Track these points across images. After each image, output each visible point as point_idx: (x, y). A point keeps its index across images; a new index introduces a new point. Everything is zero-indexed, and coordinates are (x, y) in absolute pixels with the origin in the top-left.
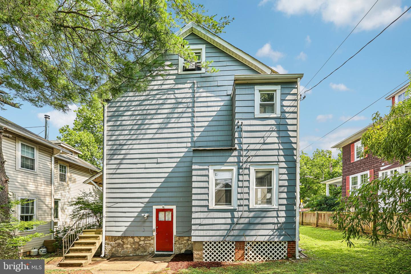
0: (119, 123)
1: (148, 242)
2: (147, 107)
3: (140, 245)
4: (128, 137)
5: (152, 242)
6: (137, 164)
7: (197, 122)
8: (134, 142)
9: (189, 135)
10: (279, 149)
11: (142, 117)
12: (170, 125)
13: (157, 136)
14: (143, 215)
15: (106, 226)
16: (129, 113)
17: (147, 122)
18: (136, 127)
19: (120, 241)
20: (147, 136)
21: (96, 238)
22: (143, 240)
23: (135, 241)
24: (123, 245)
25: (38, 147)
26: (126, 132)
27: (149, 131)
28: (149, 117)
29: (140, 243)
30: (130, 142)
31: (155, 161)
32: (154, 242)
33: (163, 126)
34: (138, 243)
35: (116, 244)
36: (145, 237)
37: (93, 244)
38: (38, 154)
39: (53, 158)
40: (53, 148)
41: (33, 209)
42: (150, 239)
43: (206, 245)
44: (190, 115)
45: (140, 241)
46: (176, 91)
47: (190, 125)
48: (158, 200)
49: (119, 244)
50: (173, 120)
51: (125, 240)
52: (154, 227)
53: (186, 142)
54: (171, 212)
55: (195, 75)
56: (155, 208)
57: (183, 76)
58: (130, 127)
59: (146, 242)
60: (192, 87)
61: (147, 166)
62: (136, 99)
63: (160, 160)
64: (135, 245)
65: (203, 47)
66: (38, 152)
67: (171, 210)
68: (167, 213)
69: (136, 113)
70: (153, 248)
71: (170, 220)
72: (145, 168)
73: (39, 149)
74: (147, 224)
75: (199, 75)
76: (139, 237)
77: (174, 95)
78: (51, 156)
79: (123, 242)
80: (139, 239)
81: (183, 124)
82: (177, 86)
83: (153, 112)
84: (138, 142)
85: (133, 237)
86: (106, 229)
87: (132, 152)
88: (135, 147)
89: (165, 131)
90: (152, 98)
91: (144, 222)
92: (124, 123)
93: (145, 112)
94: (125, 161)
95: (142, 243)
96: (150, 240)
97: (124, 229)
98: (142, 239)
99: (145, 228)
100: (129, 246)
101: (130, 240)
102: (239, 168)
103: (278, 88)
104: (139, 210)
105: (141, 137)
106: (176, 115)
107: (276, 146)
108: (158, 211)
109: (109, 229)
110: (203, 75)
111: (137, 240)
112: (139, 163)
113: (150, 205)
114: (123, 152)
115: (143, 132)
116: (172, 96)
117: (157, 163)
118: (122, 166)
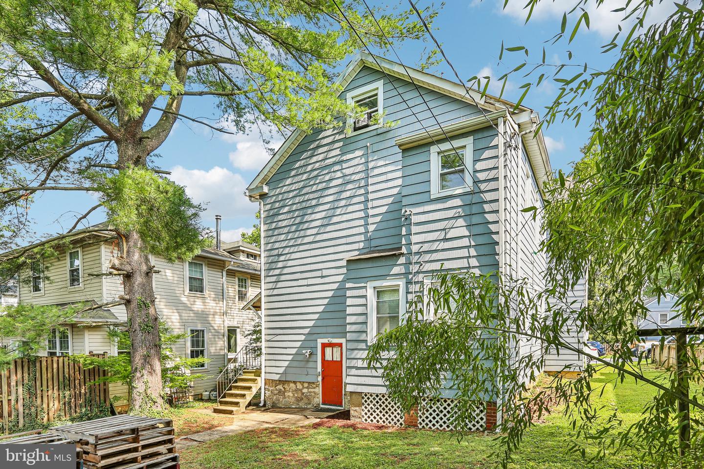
0: (274, 225)
1: (312, 390)
2: (306, 197)
3: (303, 394)
4: (284, 244)
5: (316, 390)
6: (298, 280)
7: (373, 208)
8: (292, 250)
9: (362, 230)
10: (469, 247)
11: (301, 213)
12: (335, 220)
13: (319, 238)
14: (304, 351)
15: (265, 366)
16: (286, 209)
17: (307, 218)
18: (293, 228)
19: (280, 387)
20: (306, 240)
21: (254, 380)
22: (307, 388)
23: (298, 387)
24: (284, 392)
25: (207, 262)
26: (283, 237)
27: (309, 232)
28: (309, 211)
29: (304, 391)
30: (287, 250)
31: (319, 274)
32: (319, 390)
33: (326, 222)
34: (301, 390)
35: (276, 390)
36: (309, 383)
37: (249, 388)
38: (207, 271)
39: (224, 273)
40: (224, 261)
41: (203, 341)
42: (315, 386)
43: (366, 398)
44: (362, 199)
45: (304, 388)
46: (345, 166)
47: (362, 214)
48: (323, 330)
49: (280, 391)
50: (338, 211)
51: (286, 386)
52: (319, 369)
53: (358, 242)
54: (340, 348)
55: (369, 133)
56: (320, 341)
57: (353, 140)
58: (286, 230)
59: (310, 390)
60: (366, 155)
61: (310, 282)
62: (293, 189)
63: (325, 273)
64: (297, 393)
65: (380, 84)
66: (207, 268)
67: (340, 345)
68: (335, 349)
69: (294, 207)
70: (318, 400)
71: (339, 359)
72: (308, 285)
73: (208, 264)
74: (311, 365)
75: (375, 133)
76: (302, 383)
77: (342, 172)
78: (223, 270)
79: (284, 388)
80: (302, 385)
81: (354, 214)
82: (344, 158)
83: (314, 202)
84: (296, 249)
85: (295, 382)
86: (265, 370)
87: (290, 263)
88: (294, 256)
89: (329, 228)
90: (312, 183)
91: (308, 361)
92: (280, 224)
93: (304, 205)
94: (283, 278)
95: (305, 391)
96: (314, 388)
97: (281, 370)
98: (306, 385)
99: (308, 370)
100: (291, 394)
101: (292, 385)
102: (409, 283)
103: (469, 141)
104: (298, 344)
105: (299, 241)
106: (343, 203)
107: (465, 242)
108: (324, 346)
109: (269, 370)
110: (379, 131)
111: (299, 386)
112: (300, 279)
113: (313, 337)
114: (280, 265)
115: (302, 233)
116: (339, 174)
117: (322, 277)
118: (280, 285)
